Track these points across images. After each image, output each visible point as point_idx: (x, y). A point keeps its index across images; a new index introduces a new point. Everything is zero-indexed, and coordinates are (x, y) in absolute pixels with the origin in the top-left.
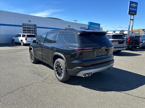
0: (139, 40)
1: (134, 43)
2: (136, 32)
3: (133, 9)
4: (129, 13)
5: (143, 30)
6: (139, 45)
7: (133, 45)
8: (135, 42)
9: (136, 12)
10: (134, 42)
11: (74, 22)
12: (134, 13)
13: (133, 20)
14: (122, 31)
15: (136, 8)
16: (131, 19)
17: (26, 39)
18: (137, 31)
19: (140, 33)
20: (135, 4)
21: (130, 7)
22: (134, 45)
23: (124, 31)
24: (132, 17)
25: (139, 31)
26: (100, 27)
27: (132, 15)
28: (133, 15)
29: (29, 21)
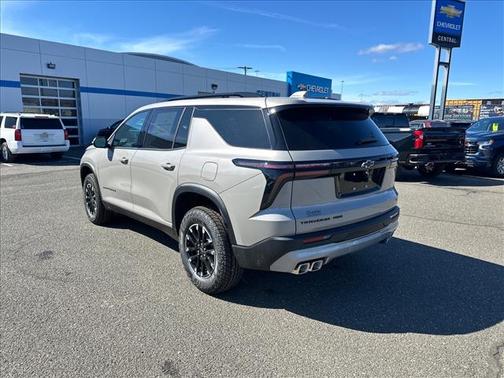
0: (463, 141)
1: (443, 151)
2: (459, 110)
3: (450, 26)
4: (435, 40)
5: (484, 102)
6: (462, 158)
7: (437, 159)
8: (449, 147)
9: (458, 38)
10: (443, 147)
11: (242, 72)
12: (453, 41)
13: (447, 65)
14: (412, 106)
15: (459, 20)
16: (440, 63)
17: (18, 137)
18: (462, 107)
19: (472, 114)
20: (456, 8)
21: (439, 17)
22: (442, 158)
23: (418, 106)
24: (445, 55)
25: (469, 104)
26: (330, 91)
27: (444, 47)
28: (449, 46)
29: (49, 66)
